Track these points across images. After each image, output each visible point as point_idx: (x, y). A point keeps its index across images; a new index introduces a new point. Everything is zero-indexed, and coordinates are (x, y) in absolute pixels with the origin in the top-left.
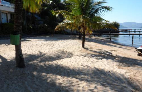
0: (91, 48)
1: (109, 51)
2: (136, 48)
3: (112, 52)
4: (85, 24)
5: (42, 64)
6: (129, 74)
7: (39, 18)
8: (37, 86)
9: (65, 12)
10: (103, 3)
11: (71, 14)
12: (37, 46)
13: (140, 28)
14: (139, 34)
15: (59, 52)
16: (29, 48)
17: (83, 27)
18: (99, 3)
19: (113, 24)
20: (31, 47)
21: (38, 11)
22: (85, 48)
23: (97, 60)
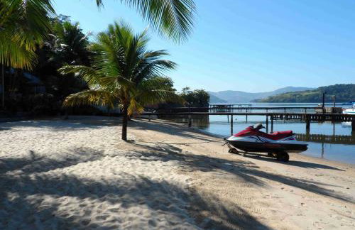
0: (141, 140)
1: (175, 146)
2: (225, 139)
3: (182, 147)
4: (126, 94)
5: (32, 176)
6: (194, 181)
7: (36, 80)
8: (8, 212)
9: (86, 69)
10: (160, 54)
11: (99, 73)
12: (24, 140)
13: (250, 102)
14: (247, 114)
15: (71, 150)
16: (4, 144)
17: (123, 98)
18: (155, 54)
19: (197, 94)
20: (10, 141)
21: (29, 64)
22: (128, 141)
23: (143, 162)
